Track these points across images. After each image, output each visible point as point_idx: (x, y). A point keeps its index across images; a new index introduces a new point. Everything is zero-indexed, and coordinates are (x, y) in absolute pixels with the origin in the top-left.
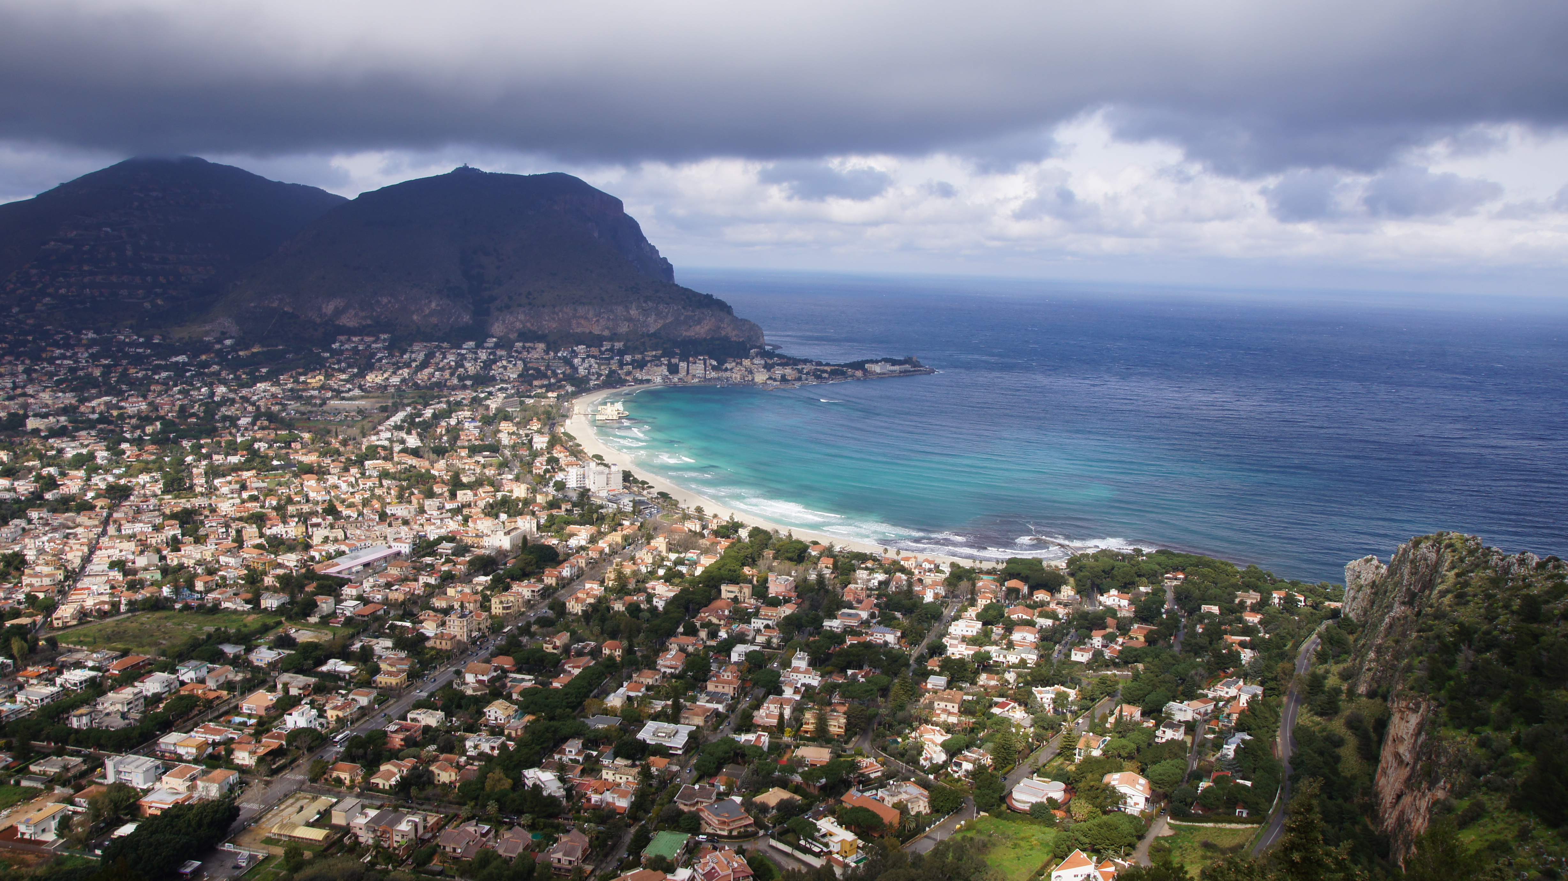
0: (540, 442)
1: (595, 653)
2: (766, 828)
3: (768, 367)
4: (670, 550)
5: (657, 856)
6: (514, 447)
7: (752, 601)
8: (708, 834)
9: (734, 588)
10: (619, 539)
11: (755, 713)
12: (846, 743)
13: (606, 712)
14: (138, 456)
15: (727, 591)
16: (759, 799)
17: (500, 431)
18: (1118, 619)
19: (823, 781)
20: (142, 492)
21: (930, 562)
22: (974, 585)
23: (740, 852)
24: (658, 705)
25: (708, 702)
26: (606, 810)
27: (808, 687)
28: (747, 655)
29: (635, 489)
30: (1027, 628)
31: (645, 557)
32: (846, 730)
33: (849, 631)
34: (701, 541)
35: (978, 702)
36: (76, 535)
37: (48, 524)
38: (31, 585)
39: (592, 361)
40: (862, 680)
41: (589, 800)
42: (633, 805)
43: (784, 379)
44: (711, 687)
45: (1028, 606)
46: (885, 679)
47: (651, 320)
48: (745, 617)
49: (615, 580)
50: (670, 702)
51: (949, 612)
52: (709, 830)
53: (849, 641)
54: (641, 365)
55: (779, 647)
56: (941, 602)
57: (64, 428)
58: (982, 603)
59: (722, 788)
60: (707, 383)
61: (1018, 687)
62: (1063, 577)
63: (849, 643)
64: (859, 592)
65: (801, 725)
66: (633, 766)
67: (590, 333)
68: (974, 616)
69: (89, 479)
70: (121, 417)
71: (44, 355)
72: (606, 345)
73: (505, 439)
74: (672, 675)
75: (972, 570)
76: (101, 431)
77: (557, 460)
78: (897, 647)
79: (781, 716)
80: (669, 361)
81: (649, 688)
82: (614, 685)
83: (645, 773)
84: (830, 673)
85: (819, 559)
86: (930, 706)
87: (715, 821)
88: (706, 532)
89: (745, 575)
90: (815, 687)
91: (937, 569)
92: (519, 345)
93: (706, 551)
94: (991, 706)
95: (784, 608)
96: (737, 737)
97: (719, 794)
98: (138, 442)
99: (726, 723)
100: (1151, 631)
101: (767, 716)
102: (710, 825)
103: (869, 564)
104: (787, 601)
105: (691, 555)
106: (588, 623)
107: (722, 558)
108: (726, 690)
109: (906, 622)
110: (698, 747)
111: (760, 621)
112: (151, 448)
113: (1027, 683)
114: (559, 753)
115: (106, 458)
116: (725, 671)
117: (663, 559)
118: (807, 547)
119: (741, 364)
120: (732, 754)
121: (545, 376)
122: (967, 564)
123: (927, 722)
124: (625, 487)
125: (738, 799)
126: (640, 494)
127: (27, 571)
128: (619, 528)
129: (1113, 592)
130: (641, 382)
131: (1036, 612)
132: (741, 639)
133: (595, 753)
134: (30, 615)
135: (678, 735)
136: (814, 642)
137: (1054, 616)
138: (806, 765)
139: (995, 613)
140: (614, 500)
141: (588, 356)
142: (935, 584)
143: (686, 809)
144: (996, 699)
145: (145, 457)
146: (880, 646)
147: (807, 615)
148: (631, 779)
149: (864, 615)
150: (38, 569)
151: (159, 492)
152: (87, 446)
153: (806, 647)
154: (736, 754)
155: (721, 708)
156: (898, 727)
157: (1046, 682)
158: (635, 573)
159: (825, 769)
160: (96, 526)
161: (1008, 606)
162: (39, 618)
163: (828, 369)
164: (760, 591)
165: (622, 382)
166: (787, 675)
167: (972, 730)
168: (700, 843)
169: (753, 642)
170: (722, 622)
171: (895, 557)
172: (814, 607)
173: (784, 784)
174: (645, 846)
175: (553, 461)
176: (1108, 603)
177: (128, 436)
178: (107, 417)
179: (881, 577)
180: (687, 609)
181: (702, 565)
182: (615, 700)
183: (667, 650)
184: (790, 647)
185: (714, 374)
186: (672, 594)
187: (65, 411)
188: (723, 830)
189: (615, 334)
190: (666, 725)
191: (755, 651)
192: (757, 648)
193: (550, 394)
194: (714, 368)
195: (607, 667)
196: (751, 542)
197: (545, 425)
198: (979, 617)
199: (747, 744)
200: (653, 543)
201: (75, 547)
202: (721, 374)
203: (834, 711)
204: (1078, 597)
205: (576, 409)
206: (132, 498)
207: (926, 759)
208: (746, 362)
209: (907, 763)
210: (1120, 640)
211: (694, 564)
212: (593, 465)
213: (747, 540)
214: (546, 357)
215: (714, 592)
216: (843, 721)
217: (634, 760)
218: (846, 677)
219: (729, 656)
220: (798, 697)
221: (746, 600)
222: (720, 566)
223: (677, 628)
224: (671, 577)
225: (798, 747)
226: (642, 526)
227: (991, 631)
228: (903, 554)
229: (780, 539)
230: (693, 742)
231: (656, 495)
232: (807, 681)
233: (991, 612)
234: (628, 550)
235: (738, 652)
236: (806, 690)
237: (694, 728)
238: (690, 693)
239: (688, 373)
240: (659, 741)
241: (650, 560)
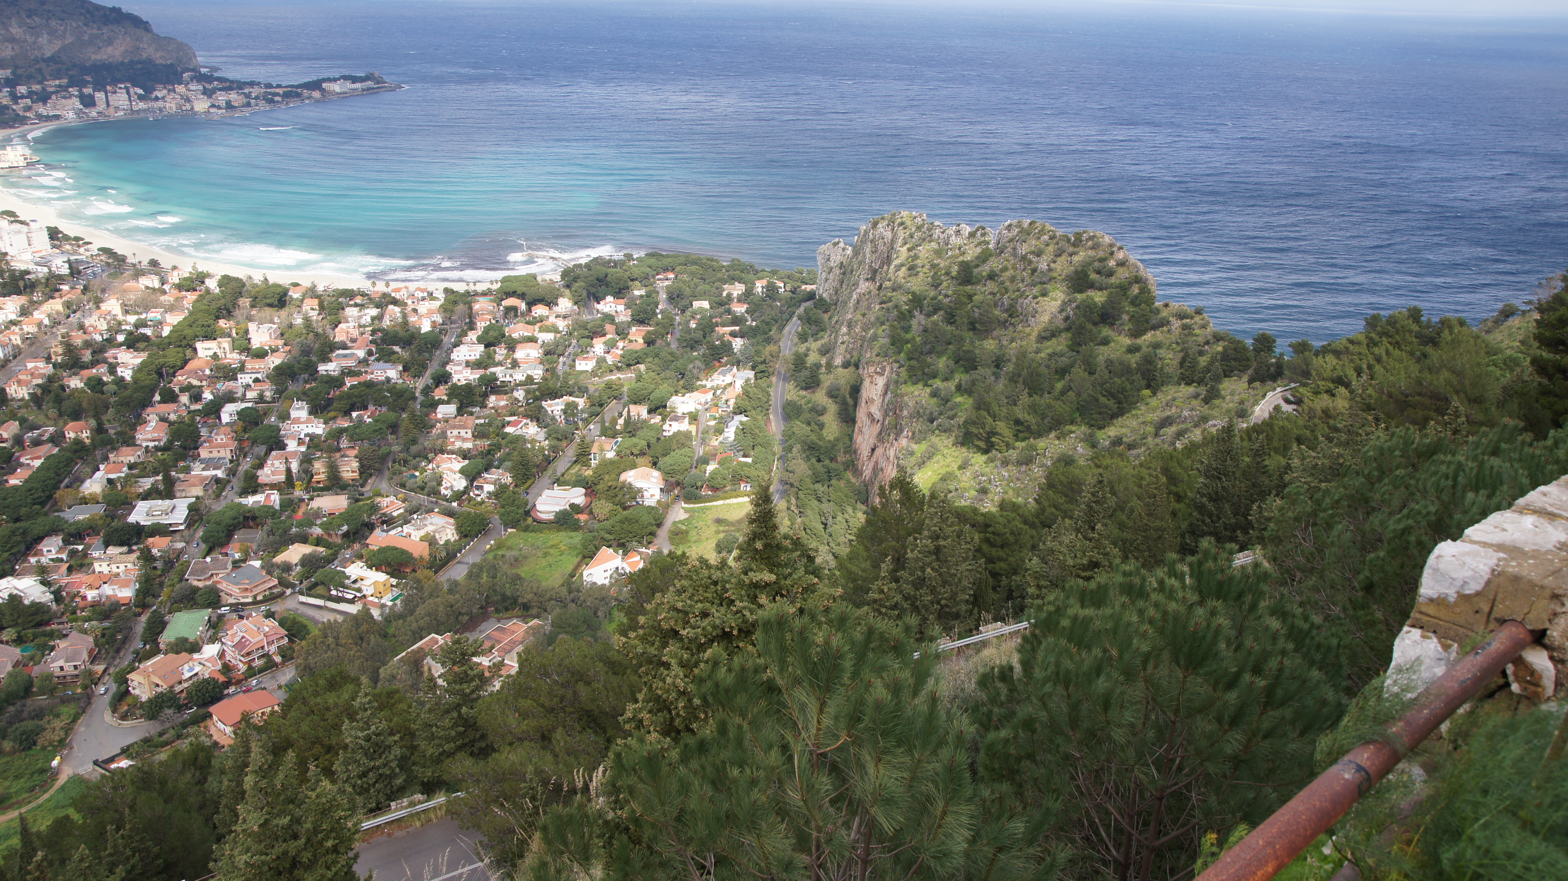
1: (57, 439)
2: (293, 586)
3: (208, 94)
4: (127, 312)
5: (177, 639)
7: (235, 356)
8: (231, 605)
9: (211, 345)
10: (60, 308)
11: (260, 472)
12: (362, 486)
13: (84, 501)
15: (204, 348)
16: (279, 559)
18: (616, 324)
19: (345, 528)
21: (423, 291)
22: (471, 308)
23: (270, 615)
24: (147, 483)
25: (203, 469)
26: (108, 603)
27: (312, 437)
28: (239, 413)
29: (68, 247)
30: (530, 344)
31: (98, 323)
32: (361, 473)
33: (347, 372)
34: (162, 298)
35: (490, 424)
40: (370, 421)
41: (84, 598)
42: (138, 592)
43: (229, 106)
44: (204, 453)
45: (528, 323)
46: (392, 416)
47: (44, 41)
48: (229, 374)
49: (64, 354)
50: (160, 478)
51: (449, 339)
52: (232, 601)
53: (349, 382)
54: (43, 98)
55: (274, 401)
56: (439, 330)
58: (481, 325)
59: (237, 556)
60: (135, 116)
61: (528, 404)
62: (558, 290)
63: (349, 385)
64: (351, 331)
65: (312, 476)
66: (131, 551)
68: (475, 339)
74: (157, 449)
75: (467, 293)
78: (401, 381)
79: (289, 471)
80: (80, 91)
81: (131, 467)
82: (89, 470)
83: (147, 557)
84: (334, 419)
85: (302, 301)
86: (443, 435)
87: (235, 590)
88: (166, 287)
89: (222, 329)
90: (319, 436)
91: (431, 297)
93: (171, 308)
94: (504, 426)
95: (273, 359)
96: (244, 501)
97: (235, 562)
99: (228, 488)
100: (649, 332)
101: (273, 473)
102: (231, 595)
103: (358, 300)
104: (274, 350)
105: (154, 315)
106: (40, 408)
107: (191, 313)
108: (222, 454)
109: (404, 355)
110: (201, 519)
111: (247, 376)
113: (536, 399)
114: (35, 555)
116: (217, 434)
117: (120, 324)
118: (287, 290)
119: (174, 91)
120: (242, 518)
122: (460, 288)
123: (442, 452)
124: (54, 247)
125: (257, 564)
126: (75, 253)
128: (57, 295)
129: (609, 298)
131: (537, 327)
132: (230, 398)
133: (80, 548)
135: (177, 510)
136: (311, 389)
137: (555, 329)
138: (324, 516)
139: (495, 334)
140: (42, 262)
142: (430, 312)
143: (200, 584)
144: (508, 419)
146: (383, 383)
147: (299, 362)
148: (130, 566)
149: (361, 354)
153: (303, 396)
154: (246, 518)
155: (220, 474)
156: (414, 462)
157: (554, 395)
158: (88, 344)
159: (346, 517)
161: (508, 325)
163: (280, 91)
164: (242, 344)
166: (287, 428)
167: (489, 452)
168: (223, 615)
169: (243, 399)
170: (204, 383)
171: (385, 290)
172: (306, 352)
173: (304, 539)
174: (162, 632)
176: (605, 310)
179: (372, 312)
180: (160, 375)
181: (169, 324)
182: (94, 486)
183: (145, 422)
184: (286, 398)
185: (142, 105)
186: (138, 361)
188: (247, 597)
190: (160, 502)
191: (248, 409)
192: (250, 405)
194: (141, 98)
195: (76, 451)
196: (222, 292)
198: (480, 340)
199: (256, 506)
200: (104, 307)
202: (151, 104)
203: (343, 456)
204: (576, 307)
207: (446, 488)
208: (180, 89)
209: (429, 495)
210: (621, 344)
211: (160, 323)
213: (217, 290)
215: (189, 352)
216: (355, 465)
217: (130, 545)
218: (351, 421)
219: (219, 418)
220: (303, 449)
221: (228, 356)
222: (190, 322)
223: (153, 396)
224: (134, 342)
225: (312, 499)
226: (86, 289)
227: (495, 352)
228: (393, 285)
229: (255, 286)
230: (195, 514)
231: (96, 252)
232: (310, 430)
233: (491, 333)
234: (74, 318)
235: (229, 412)
236: (311, 440)
237: (194, 500)
238: (182, 464)
239: (108, 105)
240: (155, 520)
241: (105, 327)
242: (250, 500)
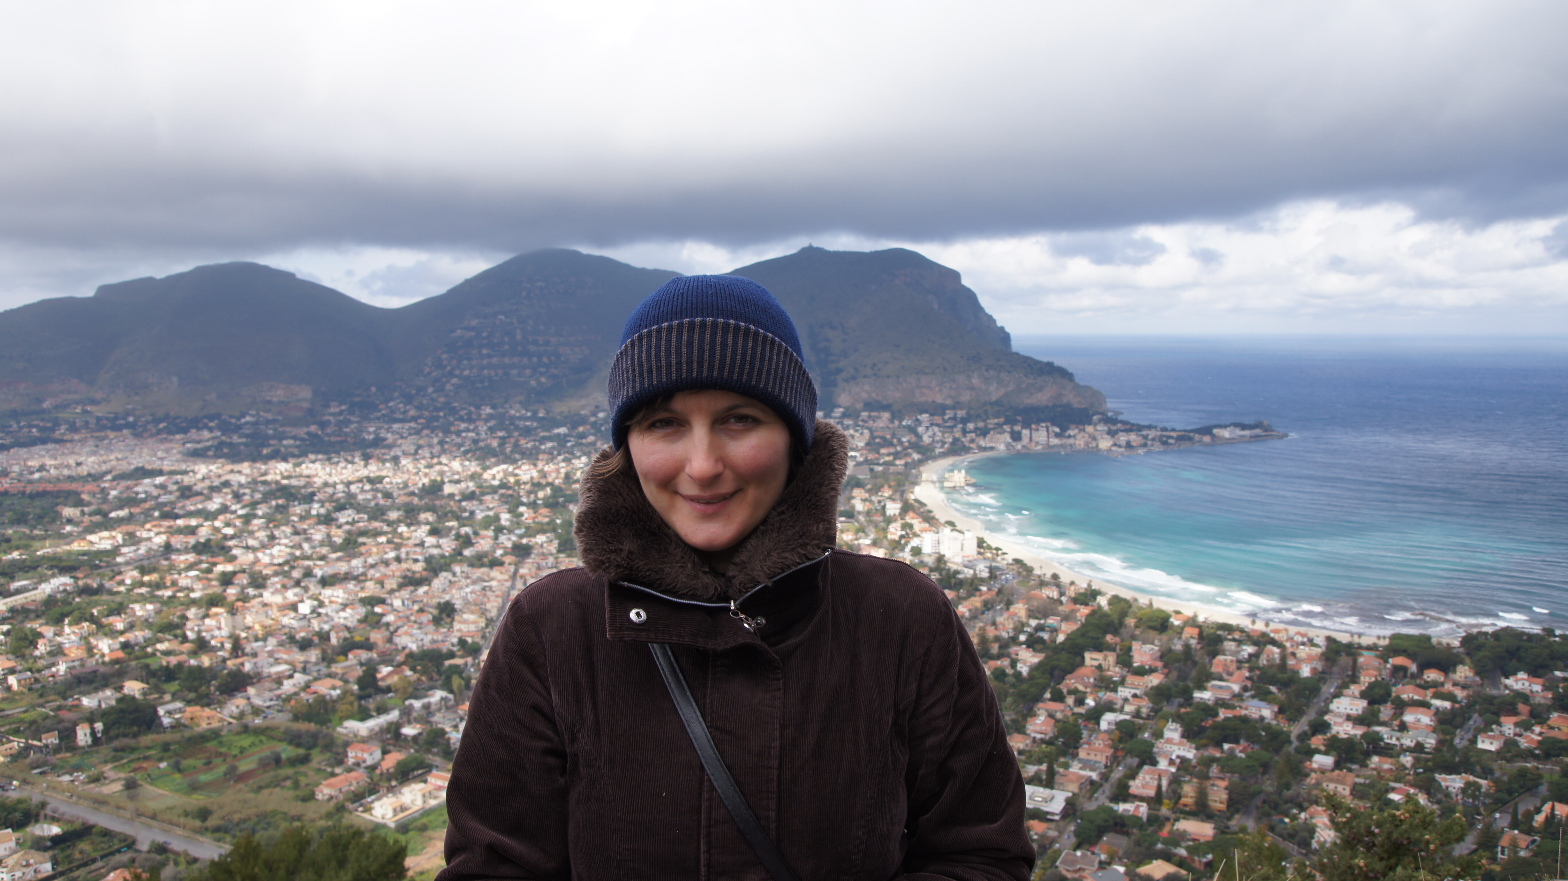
0: (893, 508)
3: (1112, 433)
4: (1030, 616)
6: (868, 513)
7: (1117, 669)
9: (1099, 656)
10: (978, 604)
11: (1131, 783)
12: (1229, 819)
14: (534, 518)
15: (1091, 658)
16: (1143, 870)
17: (853, 498)
18: (1530, 705)
19: (1209, 856)
20: (541, 551)
21: (1303, 635)
22: (1355, 662)
24: (1033, 770)
25: (1081, 769)
27: (1183, 760)
28: (1117, 723)
29: (990, 555)
30: (1421, 709)
31: (1006, 622)
32: (1228, 806)
33: (1221, 703)
34: (1060, 608)
35: (1371, 786)
36: (491, 587)
37: (467, 577)
38: (459, 630)
39: (936, 429)
40: (1243, 755)
43: (1129, 445)
44: (1082, 754)
45: (1419, 686)
46: (1265, 755)
47: (993, 388)
48: (1111, 686)
50: (1044, 767)
51: (1329, 689)
53: (1223, 714)
54: (984, 433)
55: (1148, 717)
56: (1320, 677)
57: (473, 493)
58: (1366, 679)
59: (1103, 857)
60: (1051, 450)
61: (1417, 773)
62: (1457, 655)
63: (1222, 716)
64: (1228, 663)
65: (1180, 797)
67: (934, 402)
68: (1357, 693)
69: (496, 538)
70: (518, 483)
71: (452, 429)
72: (949, 414)
73: (859, 506)
74: (1042, 741)
75: (1352, 645)
76: (502, 495)
77: (911, 526)
78: (1275, 722)
79: (1159, 787)
80: (1012, 428)
84: (1205, 746)
85: (1182, 628)
86: (1318, 784)
88: (1064, 599)
89: (1108, 643)
90: (1191, 760)
91: (1311, 642)
92: (865, 414)
93: (1066, 618)
94: (1386, 791)
95: (1151, 678)
96: (1115, 807)
97: (1101, 862)
98: (533, 505)
99: (1100, 791)
101: (1143, 786)
103: (1237, 636)
104: (1152, 671)
105: (1051, 621)
107: (1083, 625)
108: (1098, 758)
109: (1281, 696)
110: (1074, 814)
111: (1127, 690)
112: (544, 511)
113: (1427, 770)
115: (509, 520)
116: (1096, 738)
117: (1023, 625)
118: (1169, 616)
119: (1084, 430)
120: (1112, 823)
121: (891, 444)
122: (1344, 638)
123: (1316, 803)
124: (979, 553)
125: (1121, 869)
126: (995, 560)
127: (457, 618)
128: (978, 593)
129: (1522, 675)
130: (985, 449)
131: (1429, 693)
132: (1109, 707)
134: (462, 657)
135: (1055, 800)
136: (1187, 713)
137: (1450, 697)
138: (1189, 840)
139: (1382, 692)
140: (970, 565)
141: (932, 425)
142: (1310, 659)
143: (1069, 875)
144: (1392, 784)
145: (540, 519)
146: (1256, 721)
147: (1176, 686)
149: (1236, 688)
150: (465, 616)
151: (554, 551)
152: (491, 509)
153: (1178, 718)
154: (1116, 824)
155: (1094, 776)
156: (1286, 807)
157: (1451, 770)
158: (997, 639)
159: (1210, 846)
160: (506, 581)
161: (1395, 685)
162: (470, 660)
163: (1174, 434)
164: (1125, 660)
165: (966, 450)
166: (1160, 746)
169: (1121, 710)
170: (1088, 690)
171: (1265, 629)
172: (1183, 677)
173: (1168, 857)
175: (907, 526)
176: (1516, 687)
177: (525, 500)
178: (506, 484)
179: (1249, 649)
180: (1052, 674)
181: (1063, 632)
183: (1036, 715)
184: (1161, 717)
185: (1055, 441)
186: (1036, 660)
187: (473, 477)
189: (958, 403)
190: (1041, 789)
191: (1125, 720)
192: (1128, 717)
193: (898, 462)
194: (1057, 435)
196: (1111, 610)
197: (895, 492)
198: (1363, 695)
199: (1126, 814)
200: (1013, 609)
201: (492, 598)
202: (1064, 441)
203: (1213, 785)
204: (1478, 679)
205: (925, 476)
206: (533, 556)
207: (1318, 842)
208: (1089, 429)
209: (1299, 845)
210: (1536, 729)
211: (1054, 631)
212: (947, 530)
213: (1107, 608)
214: (891, 426)
215: (1078, 659)
216: (1224, 796)
218: (1222, 751)
219: (1098, 724)
220: (1173, 770)
221: (1111, 668)
222: (1083, 632)
223: (1044, 693)
224: (1033, 643)
225: (1177, 820)
226: (1000, 592)
227: (1379, 711)
228: (1273, 626)
229: (1140, 608)
230: (1071, 809)
231: (1010, 561)
232: (1182, 753)
233: (1377, 690)
234: (989, 615)
235: (1108, 720)
236: (1181, 762)
237: (1070, 794)
238: (1062, 760)
239: (1031, 440)
240: (1038, 805)
241: (1011, 626)
242: (1122, 807)
